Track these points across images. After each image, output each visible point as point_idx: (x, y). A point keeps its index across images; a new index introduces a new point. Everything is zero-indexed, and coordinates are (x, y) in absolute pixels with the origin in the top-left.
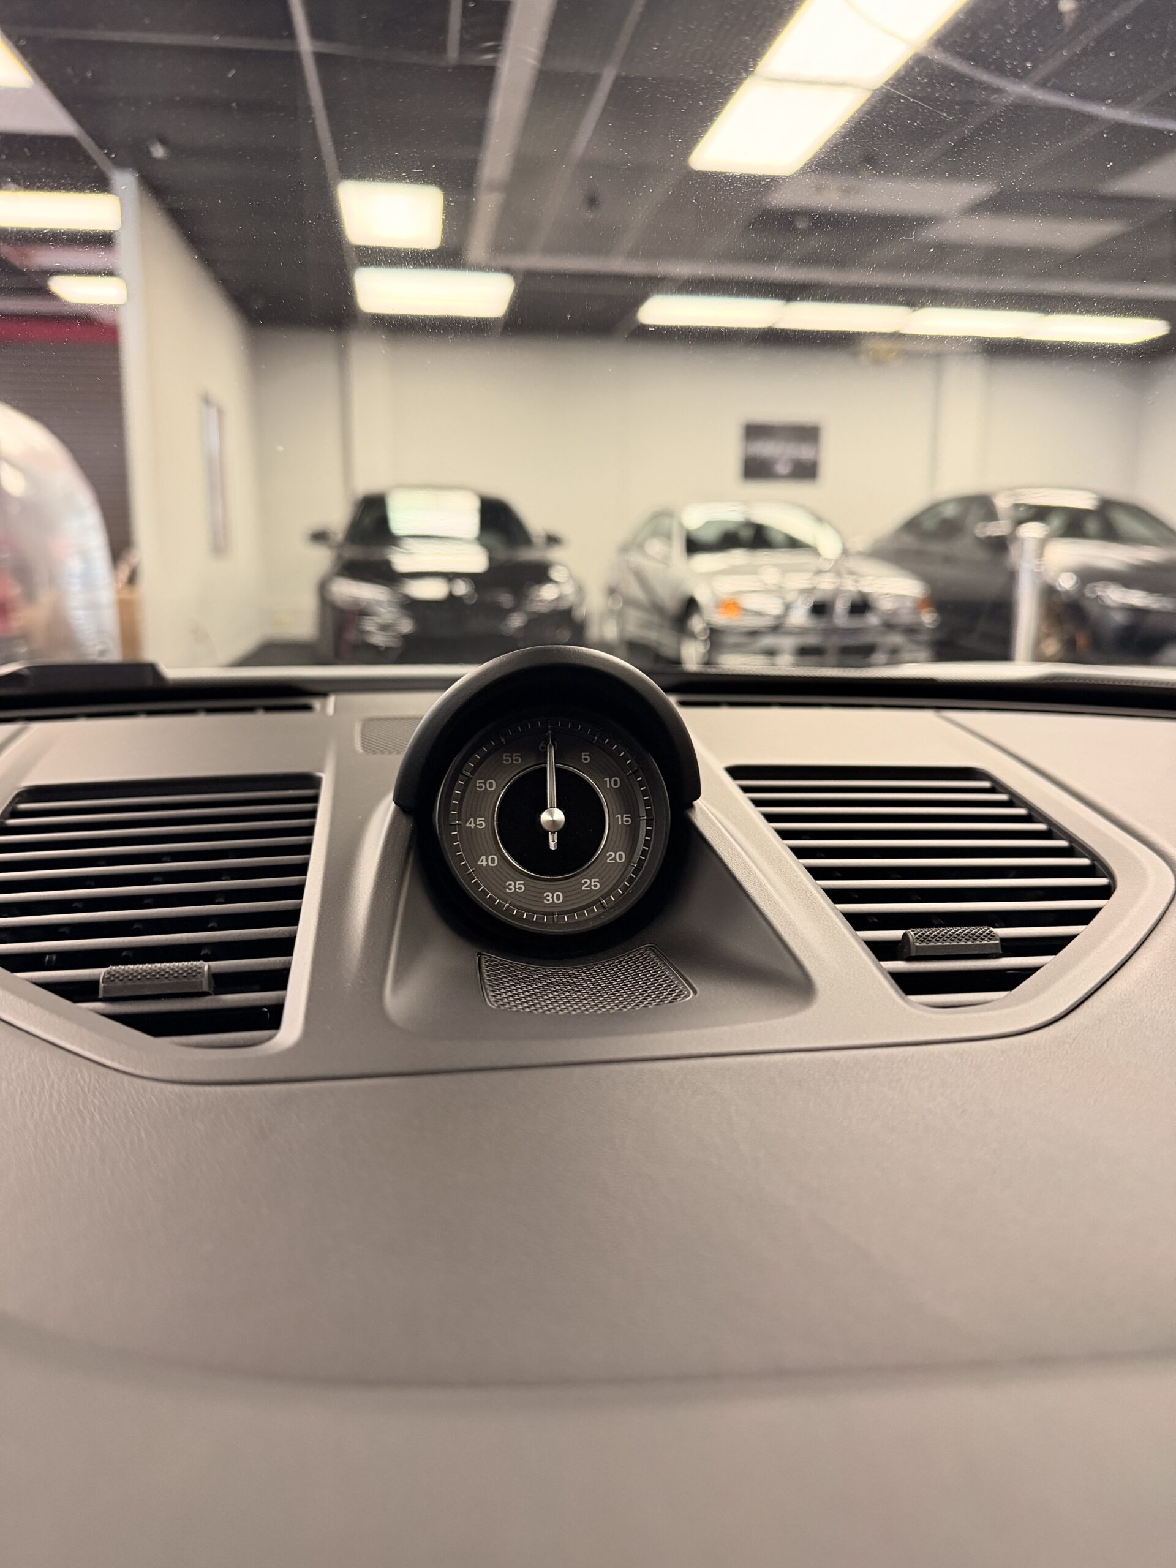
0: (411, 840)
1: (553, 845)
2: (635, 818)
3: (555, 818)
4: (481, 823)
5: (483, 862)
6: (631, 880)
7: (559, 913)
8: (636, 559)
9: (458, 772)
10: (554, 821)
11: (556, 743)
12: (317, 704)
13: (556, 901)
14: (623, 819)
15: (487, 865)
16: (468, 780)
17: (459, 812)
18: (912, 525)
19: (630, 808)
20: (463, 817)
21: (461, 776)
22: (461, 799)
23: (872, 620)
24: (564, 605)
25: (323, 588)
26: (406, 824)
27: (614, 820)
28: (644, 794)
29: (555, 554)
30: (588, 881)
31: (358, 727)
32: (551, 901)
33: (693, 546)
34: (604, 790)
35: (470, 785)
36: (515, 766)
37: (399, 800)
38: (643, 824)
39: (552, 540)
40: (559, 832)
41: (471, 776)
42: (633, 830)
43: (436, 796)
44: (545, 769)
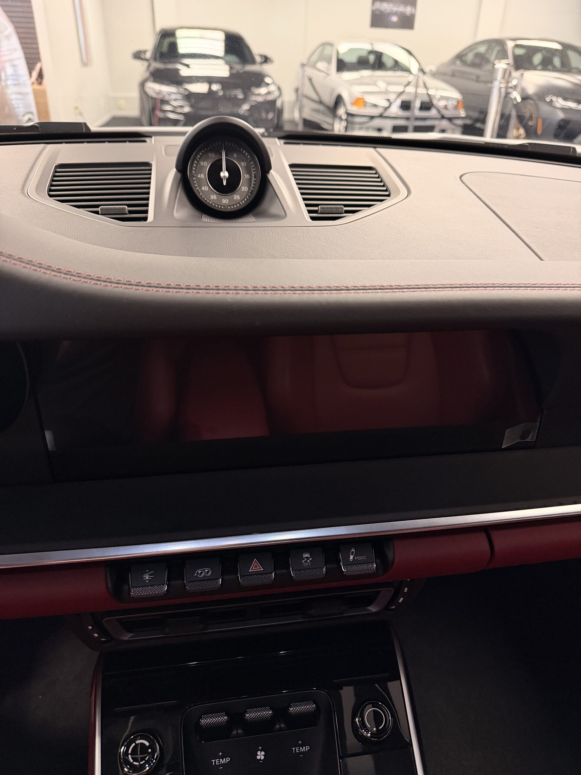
0: (181, 179)
1: (225, 183)
2: (251, 176)
3: (225, 175)
4: (202, 176)
5: (203, 188)
6: (249, 196)
7: (227, 206)
8: (310, 71)
9: (195, 158)
10: (225, 176)
11: (225, 150)
12: (148, 139)
13: (226, 202)
14: (247, 176)
15: (205, 190)
16: (198, 161)
17: (196, 172)
18: (460, 57)
19: (249, 173)
20: (197, 174)
21: (195, 160)
22: (196, 167)
23: (433, 112)
24: (270, 98)
25: (142, 85)
26: (179, 175)
27: (244, 176)
28: (253, 168)
29: (266, 68)
30: (236, 196)
31: (163, 148)
32: (225, 202)
33: (342, 66)
34: (241, 166)
35: (199, 163)
36: (213, 157)
37: (177, 167)
38: (253, 178)
39: (266, 60)
40: (226, 179)
41: (199, 160)
42: (250, 180)
43: (188, 166)
44: (222, 159)
